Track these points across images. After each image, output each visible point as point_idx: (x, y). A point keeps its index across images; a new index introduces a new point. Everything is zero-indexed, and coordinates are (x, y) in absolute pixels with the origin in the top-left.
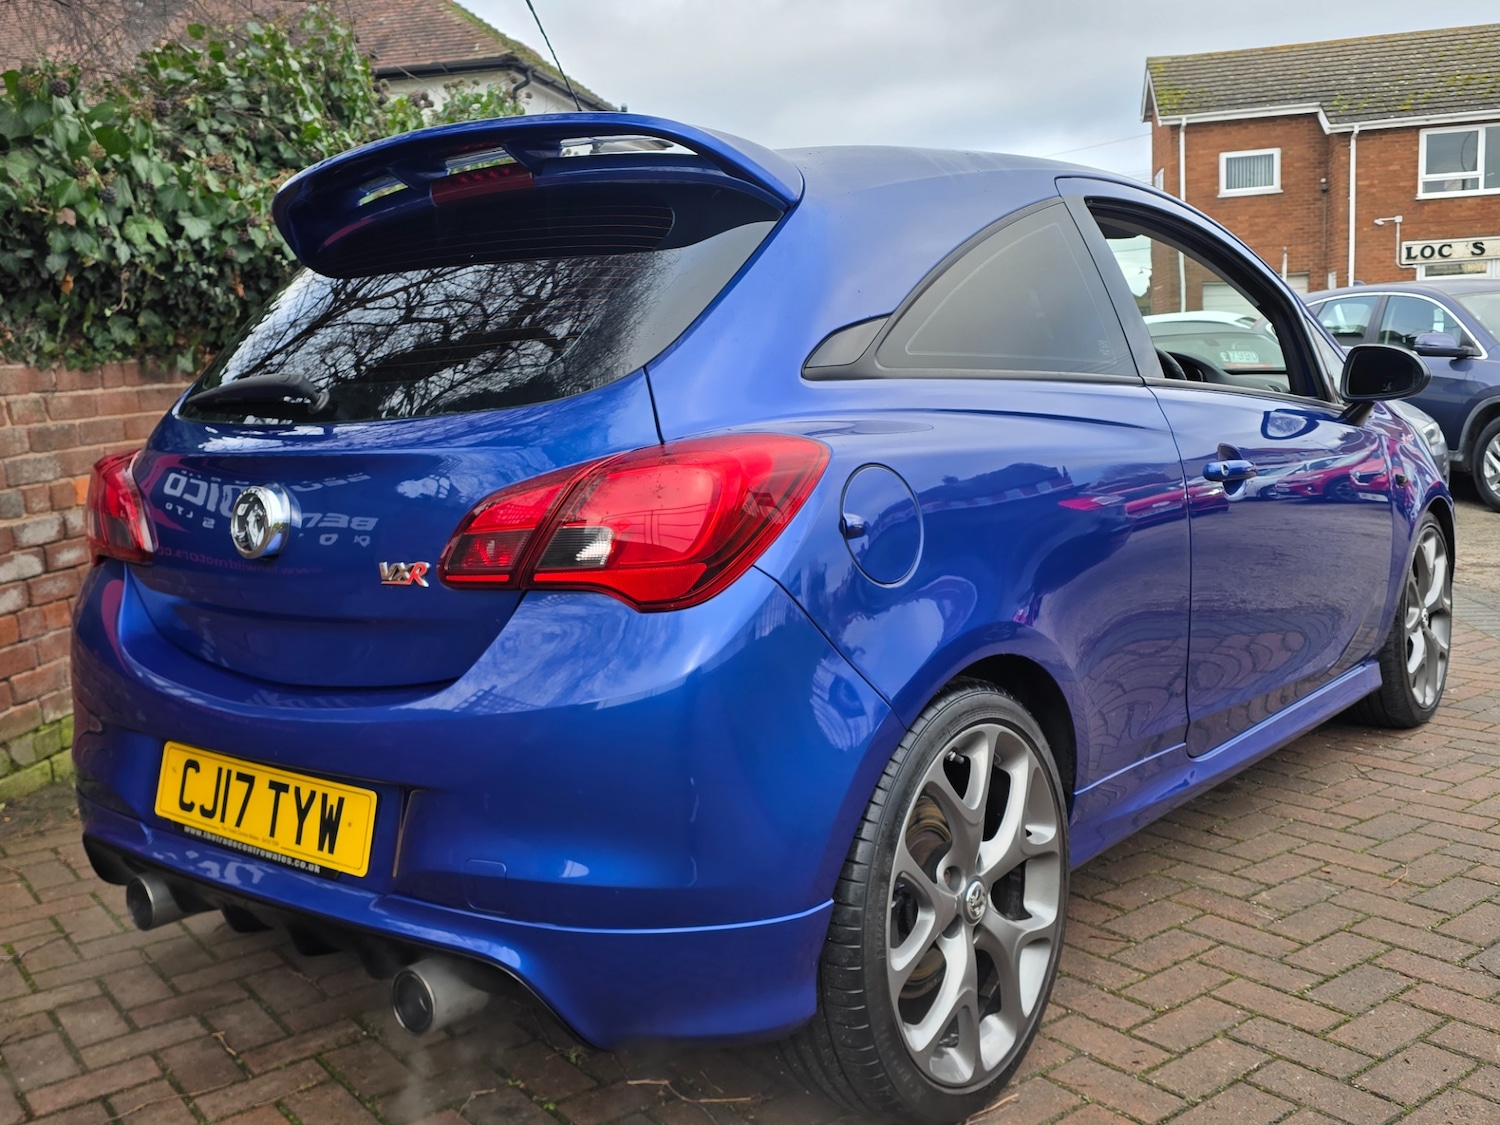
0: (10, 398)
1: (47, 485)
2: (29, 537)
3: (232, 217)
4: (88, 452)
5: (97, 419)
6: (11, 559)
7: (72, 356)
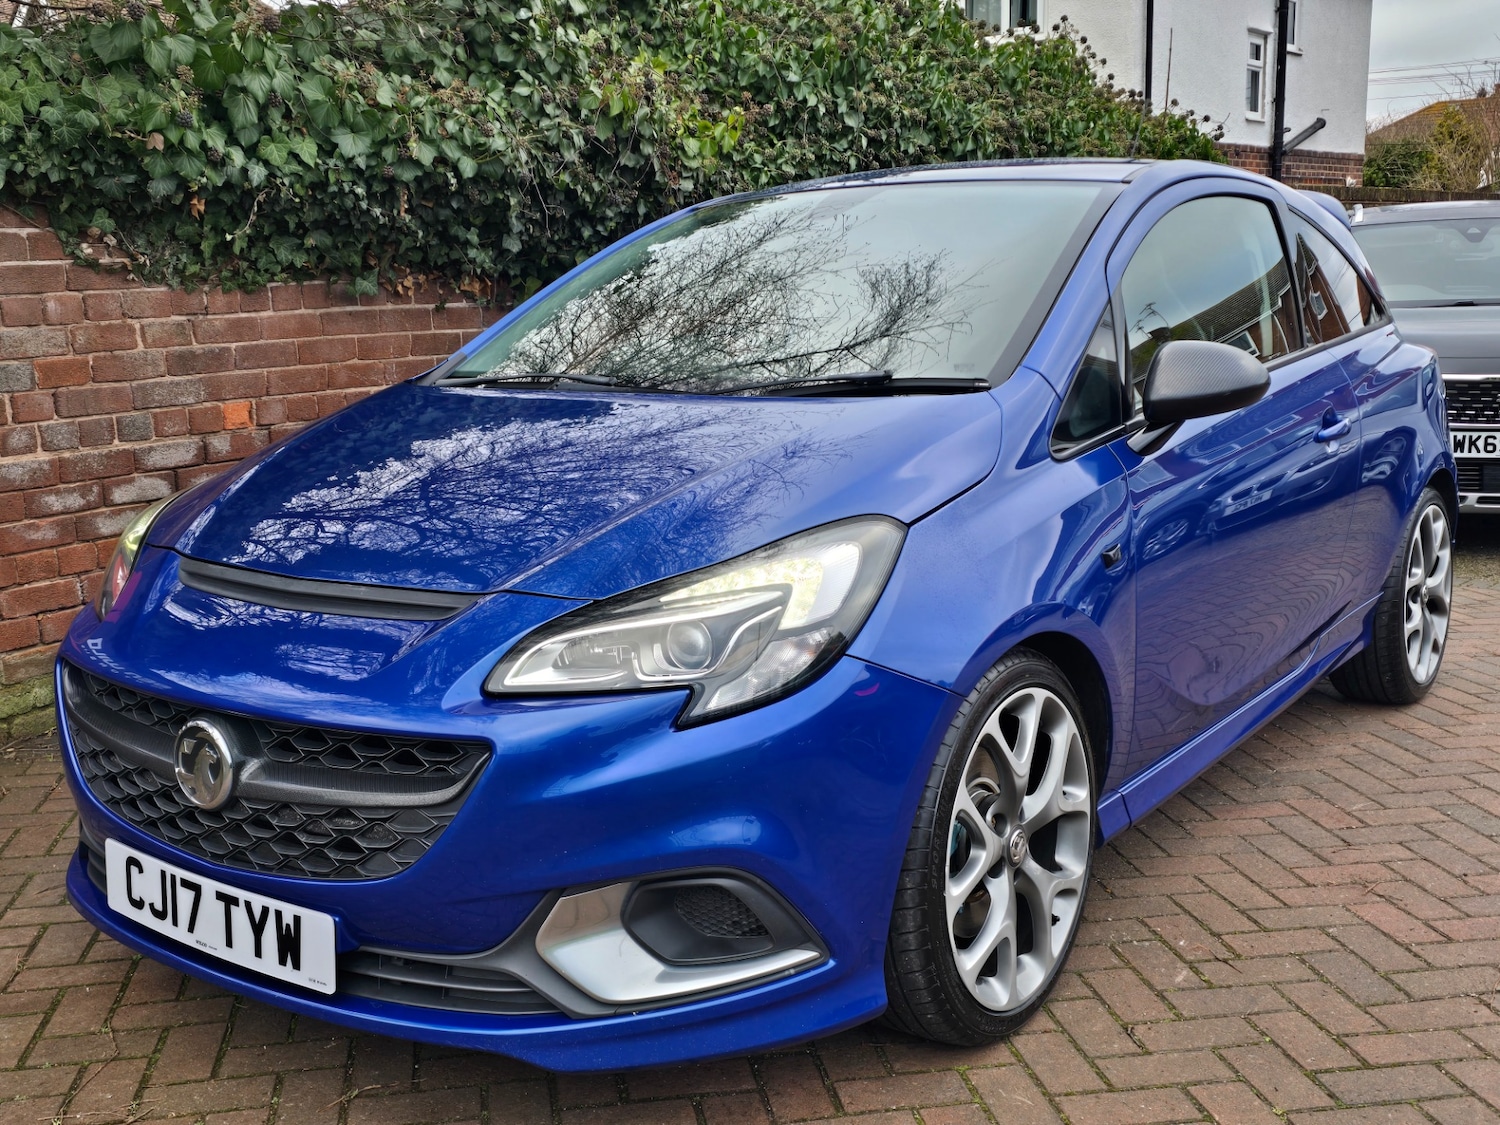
0: (145, 321)
1: (187, 409)
2: (156, 459)
3: (393, 133)
4: (242, 376)
5: (261, 342)
6: (132, 480)
7: (227, 279)
